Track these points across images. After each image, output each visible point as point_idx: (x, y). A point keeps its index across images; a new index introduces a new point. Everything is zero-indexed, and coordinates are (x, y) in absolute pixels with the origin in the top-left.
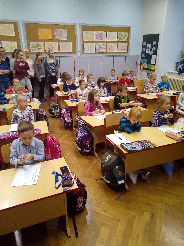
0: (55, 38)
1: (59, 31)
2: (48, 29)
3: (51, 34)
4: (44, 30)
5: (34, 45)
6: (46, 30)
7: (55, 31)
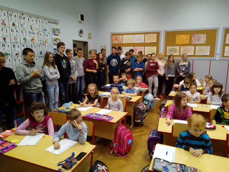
0: (192, 43)
1: (197, 36)
2: (187, 35)
3: (188, 39)
6: (184, 36)
7: (193, 36)
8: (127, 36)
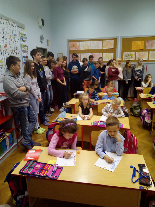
1: (151, 42)
2: (141, 41)
3: (143, 45)
4: (138, 42)
5: (127, 55)
7: (147, 42)
8: (85, 43)
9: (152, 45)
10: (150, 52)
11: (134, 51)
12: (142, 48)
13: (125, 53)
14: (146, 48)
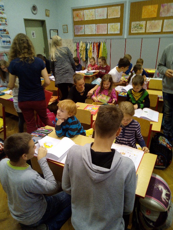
1: (166, 6)
3: (156, 10)
4: (150, 7)
5: (135, 25)
7: (162, 6)
8: (89, 11)
9: (168, 11)
10: (165, 21)
11: (144, 20)
12: (155, 15)
13: (133, 23)
14: (160, 16)
